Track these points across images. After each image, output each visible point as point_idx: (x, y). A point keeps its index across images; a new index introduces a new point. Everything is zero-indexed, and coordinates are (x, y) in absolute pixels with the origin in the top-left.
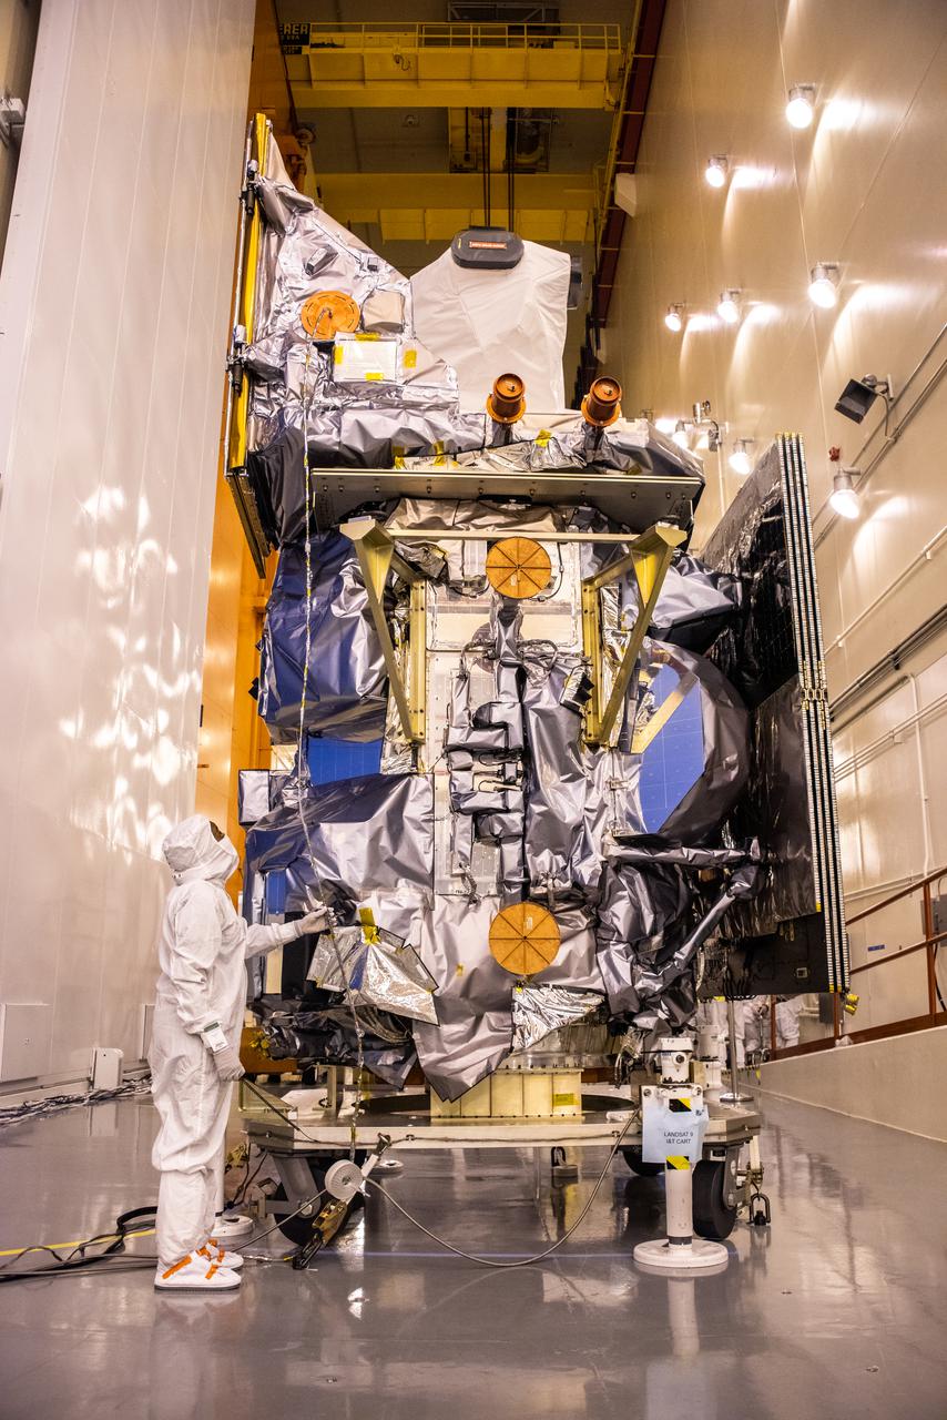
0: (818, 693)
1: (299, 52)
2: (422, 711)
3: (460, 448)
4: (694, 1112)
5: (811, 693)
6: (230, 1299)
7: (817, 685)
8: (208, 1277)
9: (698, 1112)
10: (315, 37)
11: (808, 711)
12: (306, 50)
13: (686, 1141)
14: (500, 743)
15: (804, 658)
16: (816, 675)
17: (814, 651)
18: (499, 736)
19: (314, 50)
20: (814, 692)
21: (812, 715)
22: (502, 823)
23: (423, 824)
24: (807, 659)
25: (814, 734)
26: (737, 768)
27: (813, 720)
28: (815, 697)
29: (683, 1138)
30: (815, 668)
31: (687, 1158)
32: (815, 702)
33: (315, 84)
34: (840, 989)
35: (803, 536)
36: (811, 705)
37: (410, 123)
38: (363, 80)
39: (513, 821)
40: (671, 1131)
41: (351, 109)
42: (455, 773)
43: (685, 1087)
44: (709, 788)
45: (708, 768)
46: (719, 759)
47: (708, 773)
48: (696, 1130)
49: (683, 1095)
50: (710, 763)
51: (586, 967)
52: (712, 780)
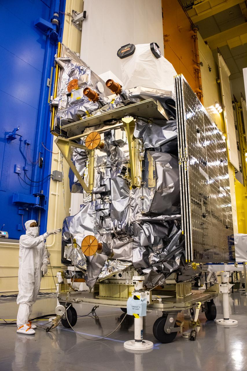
0: (184, 159)
1: (192, 8)
2: (92, 184)
3: (92, 111)
4: (140, 300)
5: (182, 159)
6: (31, 338)
7: (184, 156)
8: (26, 331)
9: (142, 300)
10: (195, 2)
11: (181, 166)
12: (194, 7)
13: (138, 309)
14: (104, 190)
15: (180, 148)
16: (184, 153)
17: (184, 145)
18: (103, 188)
19: (196, 6)
20: (183, 159)
21: (182, 166)
22: (103, 213)
23: (92, 215)
24: (181, 148)
25: (183, 173)
26: (174, 188)
27: (182, 168)
28: (183, 160)
29: (137, 308)
30: (184, 150)
31: (138, 315)
32: (183, 162)
33: (199, 15)
34: (189, 261)
35: (181, 107)
36: (182, 163)
37: (231, 13)
38: (211, 8)
39: (106, 212)
40: (133, 306)
41: (213, 16)
42: (97, 200)
43: (139, 292)
44: (162, 195)
45: (159, 189)
46: (166, 186)
47: (160, 191)
48: (141, 307)
49: (138, 294)
50: (160, 188)
51: (129, 254)
52: (163, 193)
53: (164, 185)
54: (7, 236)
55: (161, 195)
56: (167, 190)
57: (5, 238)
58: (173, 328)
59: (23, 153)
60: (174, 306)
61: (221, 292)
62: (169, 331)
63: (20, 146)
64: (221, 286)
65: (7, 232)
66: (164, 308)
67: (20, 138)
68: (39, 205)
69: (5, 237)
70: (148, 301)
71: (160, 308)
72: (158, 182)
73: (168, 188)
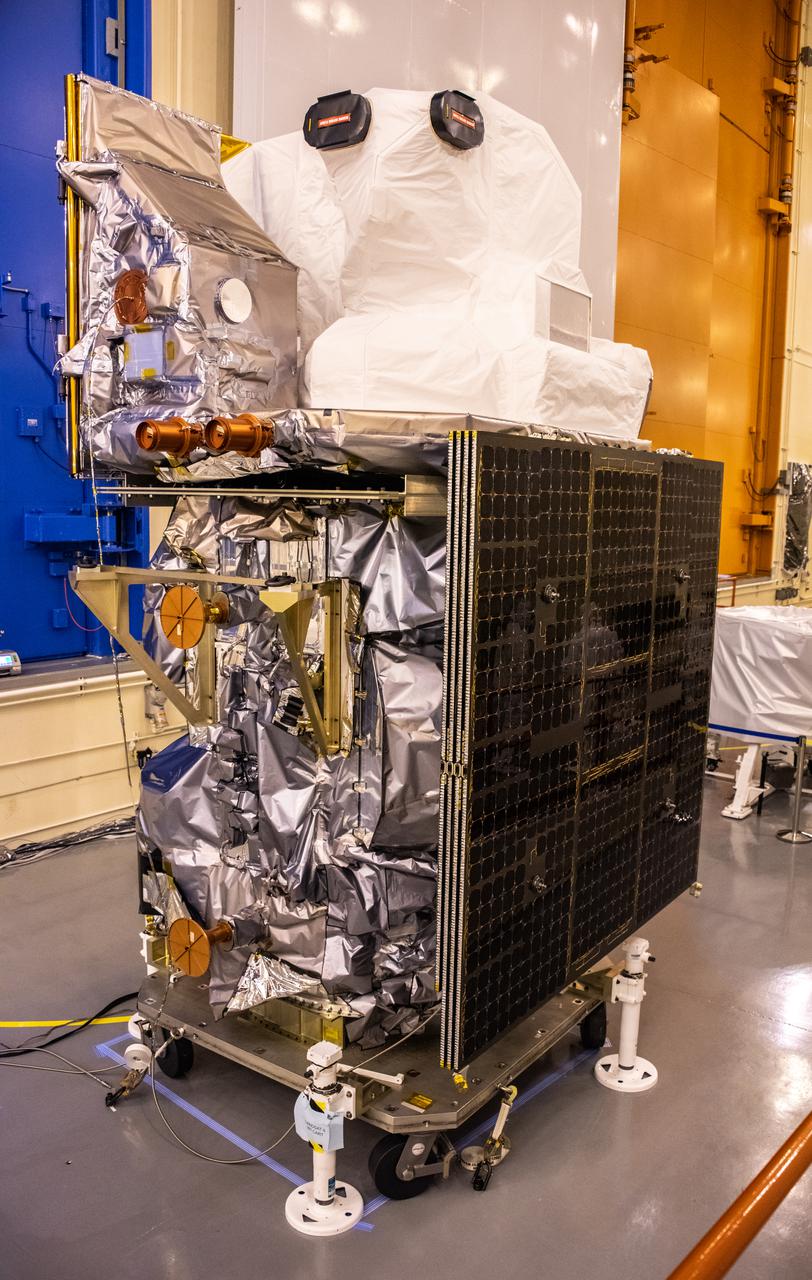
0: (458, 767)
2: (211, 697)
4: (326, 1115)
5: (450, 767)
7: (458, 759)
9: (329, 1116)
11: (446, 786)
13: (319, 1133)
15: (448, 725)
17: (458, 717)
20: (454, 767)
21: (449, 790)
24: (451, 726)
27: (450, 796)
28: (454, 772)
29: (317, 1131)
30: (457, 738)
31: (321, 1146)
32: (453, 778)
34: (449, 1067)
36: (450, 779)
40: (309, 1121)
43: (322, 1093)
44: (403, 822)
45: (395, 806)
46: (416, 795)
47: (396, 810)
48: (327, 1129)
49: (319, 1099)
50: (398, 800)
51: (314, 949)
52: (406, 815)
53: (410, 792)
54: (17, 666)
55: (400, 821)
56: (422, 806)
57: (9, 676)
58: (422, 1166)
59: (41, 357)
60: (425, 1122)
61: (617, 999)
62: (408, 1175)
63: (28, 333)
64: (618, 982)
65: (16, 654)
66: (395, 1127)
67: (25, 302)
68: (115, 544)
69: (12, 672)
70: (348, 1112)
71: (386, 1124)
72: (391, 782)
73: (424, 802)
